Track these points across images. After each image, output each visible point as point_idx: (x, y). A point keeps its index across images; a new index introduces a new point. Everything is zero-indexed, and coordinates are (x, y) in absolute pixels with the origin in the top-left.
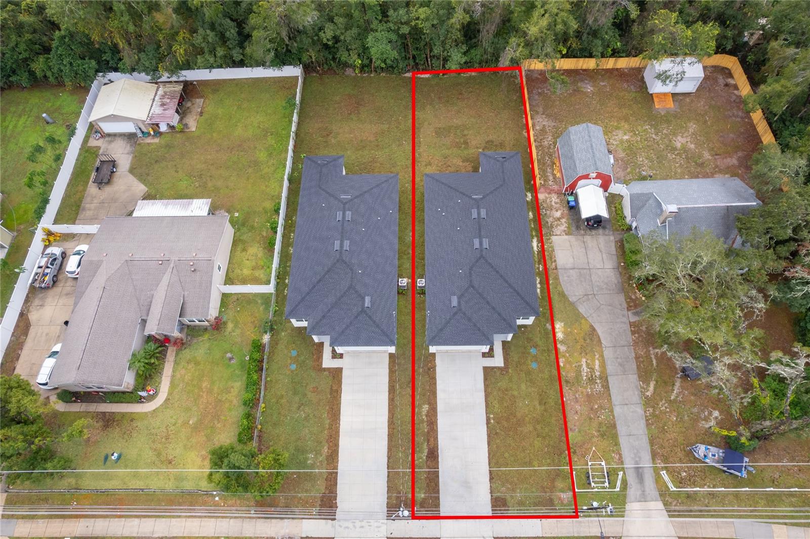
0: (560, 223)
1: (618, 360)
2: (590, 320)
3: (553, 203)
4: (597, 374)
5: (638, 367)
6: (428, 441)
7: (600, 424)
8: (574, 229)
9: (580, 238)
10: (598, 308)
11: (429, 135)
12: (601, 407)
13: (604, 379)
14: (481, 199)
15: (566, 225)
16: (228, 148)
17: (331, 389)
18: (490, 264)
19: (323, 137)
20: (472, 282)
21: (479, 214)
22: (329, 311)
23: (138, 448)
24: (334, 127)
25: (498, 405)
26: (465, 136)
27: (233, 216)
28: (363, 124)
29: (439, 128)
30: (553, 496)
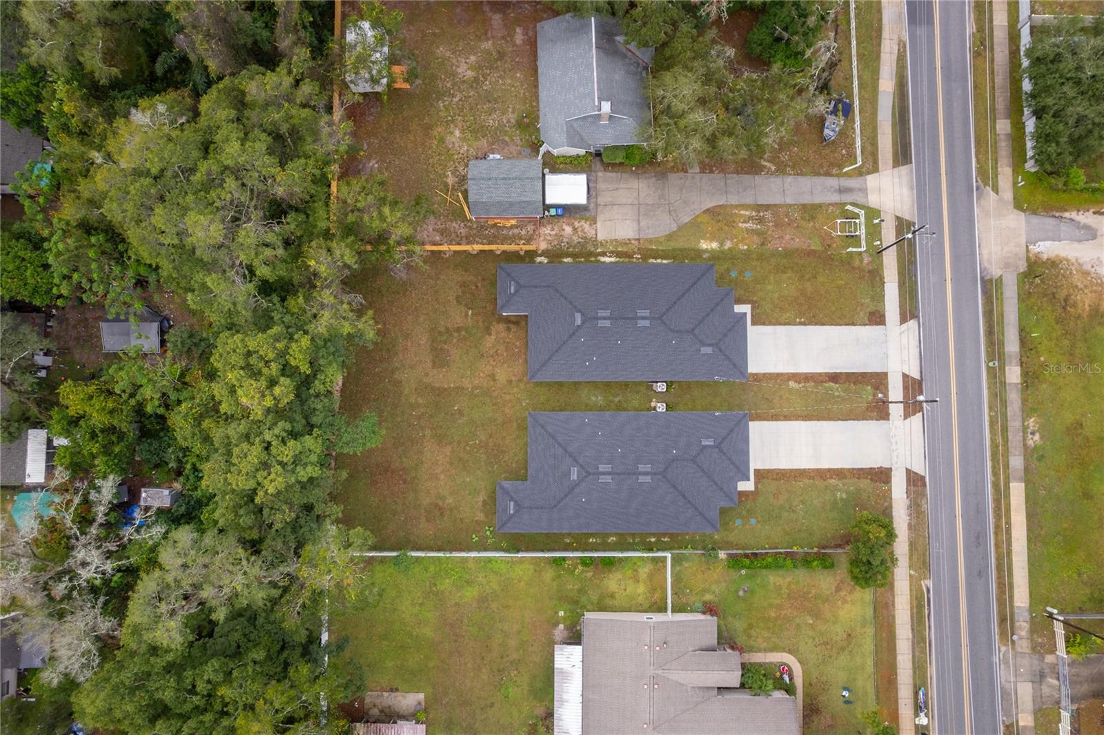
0: (580, 229)
1: (740, 190)
2: (697, 212)
3: (553, 233)
4: (754, 214)
5: (747, 173)
6: (822, 382)
7: (802, 218)
8: (589, 215)
9: (600, 208)
10: (685, 202)
11: (444, 376)
12: (787, 215)
13: (759, 208)
14: (583, 315)
15: (583, 222)
16: (456, 641)
17: (776, 479)
18: (667, 310)
19: (442, 515)
20: (687, 332)
21: (605, 318)
22: (716, 484)
23: (837, 672)
24: (426, 501)
25: (788, 314)
26: (447, 329)
27: (564, 618)
28: (422, 462)
29: (434, 362)
30: (866, 269)
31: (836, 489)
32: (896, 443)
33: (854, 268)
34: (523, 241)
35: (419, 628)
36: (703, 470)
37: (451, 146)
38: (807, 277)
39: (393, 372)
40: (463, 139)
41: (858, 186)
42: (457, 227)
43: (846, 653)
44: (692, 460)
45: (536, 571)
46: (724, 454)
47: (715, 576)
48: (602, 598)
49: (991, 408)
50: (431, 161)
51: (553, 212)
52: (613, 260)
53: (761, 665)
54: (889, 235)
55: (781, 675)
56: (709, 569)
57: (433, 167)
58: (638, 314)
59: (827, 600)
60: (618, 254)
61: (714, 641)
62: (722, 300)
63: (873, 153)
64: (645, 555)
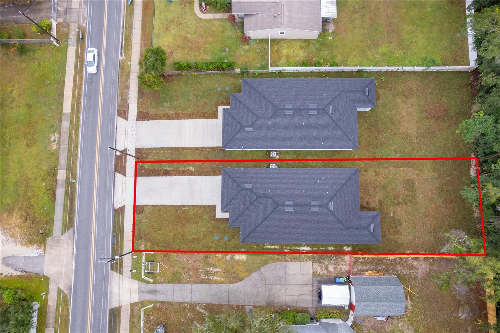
0: (323, 269)
1: (219, 293)
2: (247, 279)
3: (341, 266)
4: (211, 278)
5: (215, 305)
6: (174, 171)
7: (181, 274)
8: (318, 278)
9: (310, 282)
10: (255, 286)
11: (407, 174)
12: (190, 276)
13: (208, 281)
14: (328, 209)
15: (322, 273)
16: (391, 23)
17: (205, 113)
18: (274, 211)
19: (403, 92)
20: (261, 197)
21: (314, 206)
22: (244, 105)
23: (175, 10)
24: (413, 100)
25: (193, 212)
26: (406, 203)
27: (329, 36)
28: (417, 122)
29: (413, 183)
30: (143, 240)
31: (170, 108)
32: (132, 135)
33: (151, 241)
34: (360, 261)
35: (413, 30)
36: (252, 112)
37: (410, 327)
38: (180, 236)
39: (439, 177)
41: (144, 295)
42: (403, 271)
43: (169, 20)
44: (260, 118)
45: (346, 61)
46: (239, 123)
47: (242, 59)
48: (308, 46)
49: (77, 155)
50: (423, 317)
51: (342, 280)
52: (302, 248)
53: (217, 11)
54: (127, 261)
55: (206, 7)
56: (245, 63)
57: (421, 312)
58: (293, 208)
59: (178, 47)
60: (299, 252)
61: (246, 20)
62: (237, 219)
63: (133, 317)
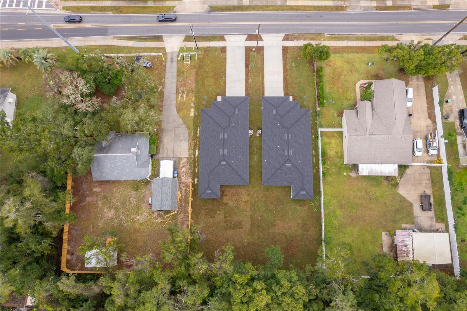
0: (183, 165)
1: (170, 100)
2: (178, 116)
3: (185, 176)
4: (180, 94)
5: (163, 97)
6: (249, 70)
7: (183, 76)
8: (177, 161)
9: (175, 156)
10: (174, 122)
11: (246, 223)
12: (181, 82)
13: (177, 92)
14: (222, 161)
15: (181, 163)
16: (359, 219)
17: (288, 88)
18: (220, 126)
19: (306, 224)
20: (229, 119)
21: (224, 152)
22: (291, 109)
23: (362, 67)
24: (300, 231)
25: (221, 82)
26: (225, 222)
27: (347, 173)
28: (283, 233)
29: (240, 228)
30: (204, 53)
31: (291, 66)
32: (272, 44)
33: (203, 57)
34: (188, 189)
35: (354, 235)
36: (286, 114)
37: (144, 220)
39: (244, 246)
40: (141, 215)
41: (170, 55)
42: (180, 217)
43: (354, 64)
44: (282, 118)
45: (328, 184)
46: (279, 106)
47: (327, 112)
48: (338, 157)
49: (259, 11)
50: (150, 229)
51: (176, 175)
52: (197, 151)
53: (361, 95)
54: (191, 44)
55: (365, 87)
56: (324, 114)
57: (153, 228)
58: (222, 138)
59: (335, 70)
60: (195, 149)
61: (353, 112)
62: (216, 106)
63: (157, 49)
64: (320, 138)
